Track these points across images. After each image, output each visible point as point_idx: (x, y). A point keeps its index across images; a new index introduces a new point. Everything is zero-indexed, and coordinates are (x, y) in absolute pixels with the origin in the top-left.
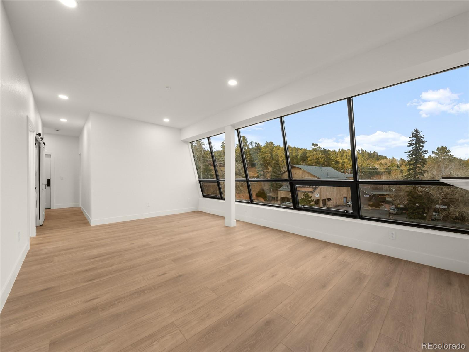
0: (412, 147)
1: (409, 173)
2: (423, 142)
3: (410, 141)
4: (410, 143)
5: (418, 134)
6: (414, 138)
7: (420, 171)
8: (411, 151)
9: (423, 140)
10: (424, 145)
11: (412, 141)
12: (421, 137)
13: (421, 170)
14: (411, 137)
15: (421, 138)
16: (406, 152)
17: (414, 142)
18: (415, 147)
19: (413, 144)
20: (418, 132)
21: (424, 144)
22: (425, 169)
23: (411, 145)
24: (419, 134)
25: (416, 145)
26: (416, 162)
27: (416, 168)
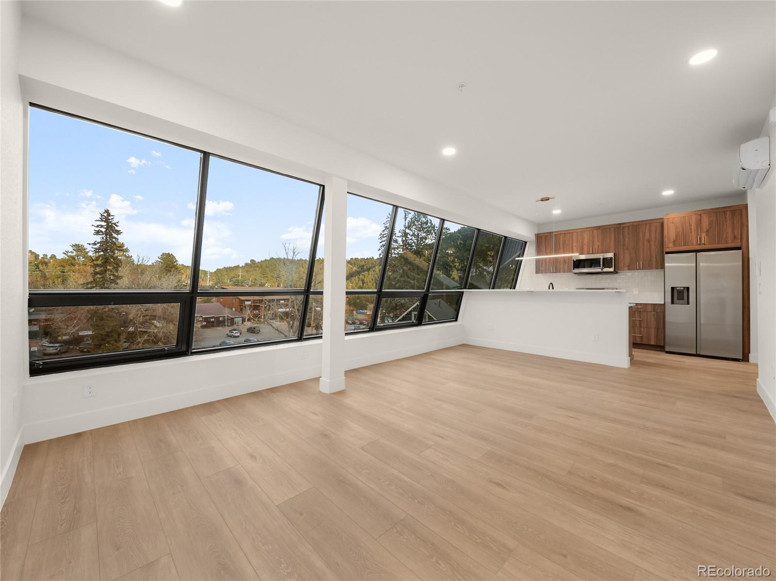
0: (101, 236)
1: (94, 280)
2: (118, 232)
3: (98, 226)
4: (97, 229)
5: (110, 218)
6: (104, 224)
7: (112, 277)
8: (98, 243)
9: (117, 228)
10: (119, 237)
11: (101, 227)
12: (115, 224)
13: (114, 275)
14: (99, 220)
15: (114, 226)
16: (90, 244)
17: (103, 230)
18: (105, 238)
19: (102, 232)
20: (109, 215)
21: (119, 235)
22: (120, 274)
23: (98, 233)
24: (112, 219)
25: (106, 235)
26: (106, 262)
27: (105, 271)
